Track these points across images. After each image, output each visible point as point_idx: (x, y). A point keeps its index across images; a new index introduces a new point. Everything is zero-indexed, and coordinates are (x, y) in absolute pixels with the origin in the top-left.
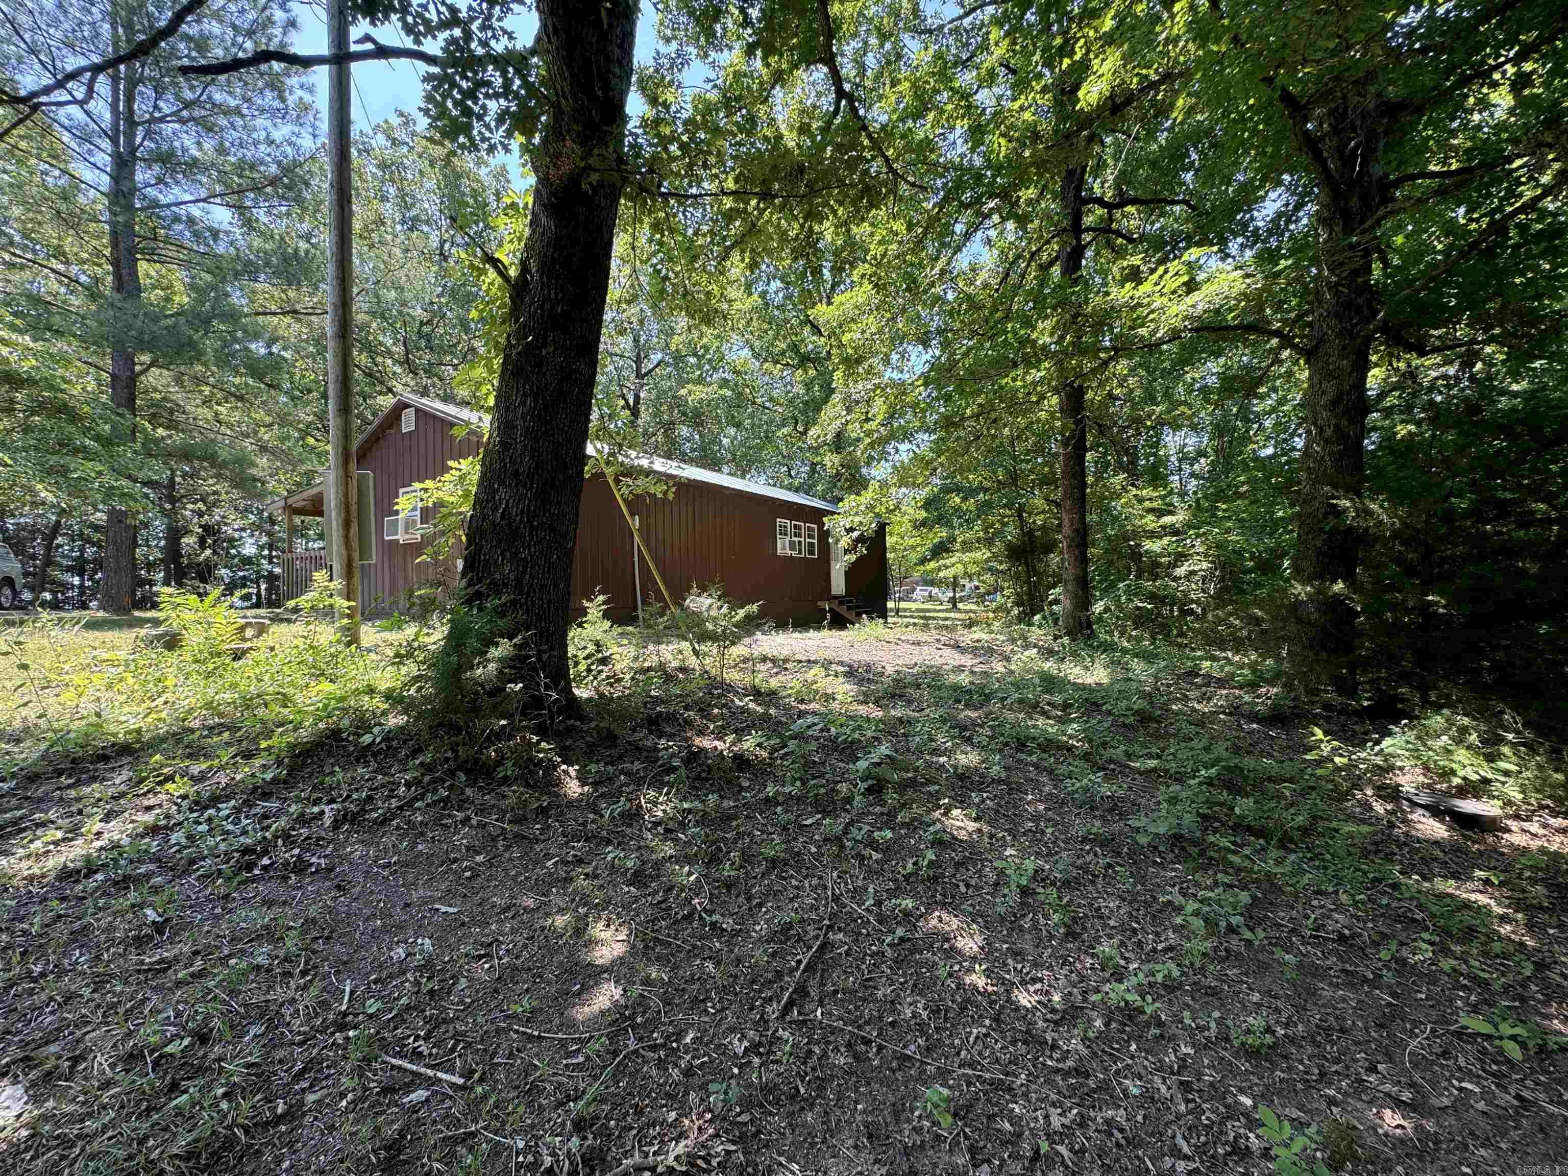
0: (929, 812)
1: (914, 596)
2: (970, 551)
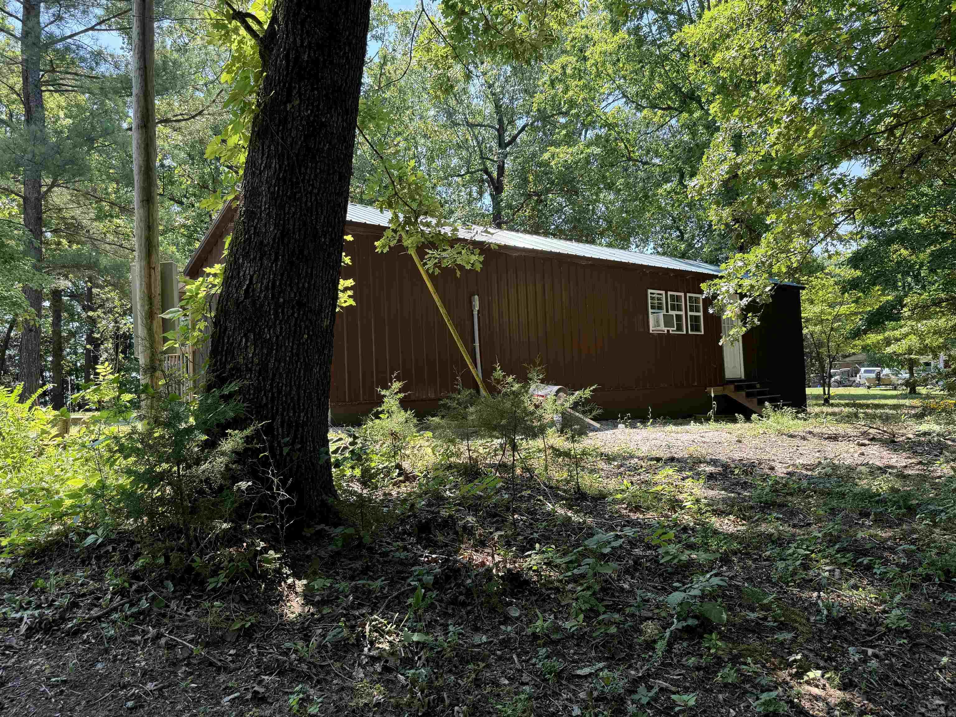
0: (772, 671)
1: (858, 379)
2: (929, 318)
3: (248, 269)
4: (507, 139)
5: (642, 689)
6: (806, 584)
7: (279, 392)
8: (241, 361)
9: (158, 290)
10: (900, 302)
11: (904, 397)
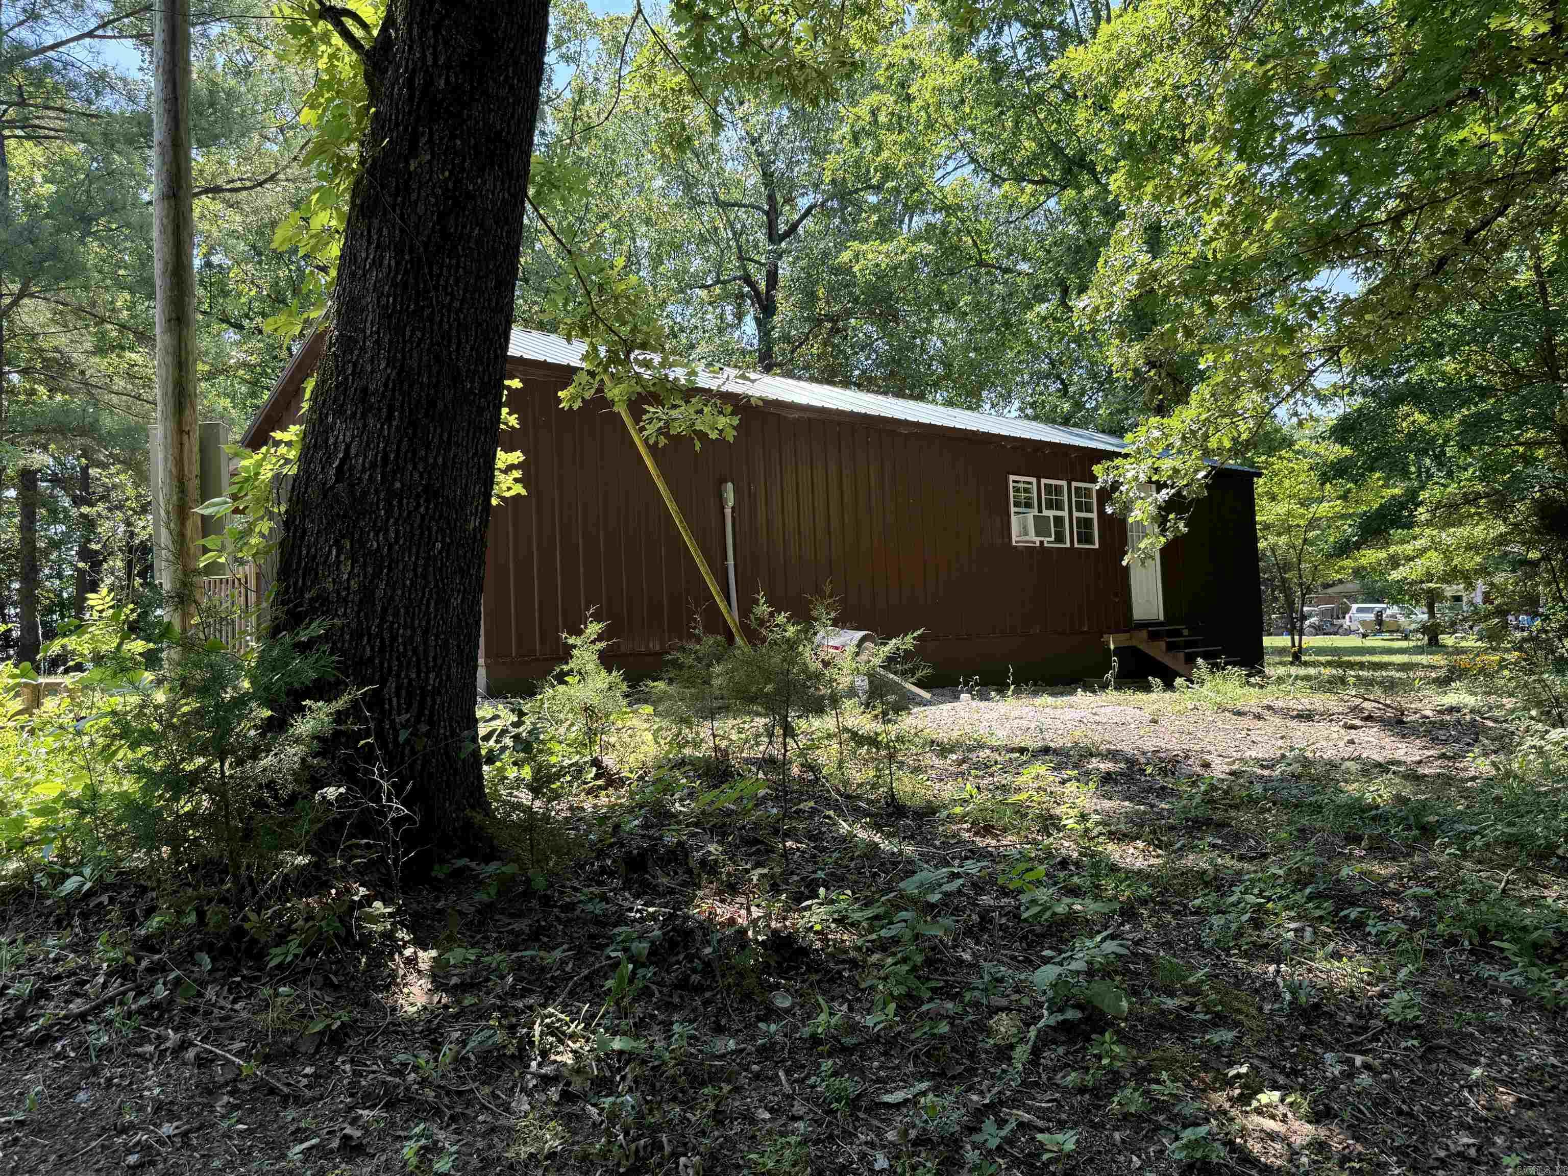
3: (342, 432)
4: (782, 228)
5: (989, 1125)
6: (1258, 951)
7: (394, 638)
8: (330, 586)
9: (196, 469)
10: (1412, 498)
11: (1419, 650)
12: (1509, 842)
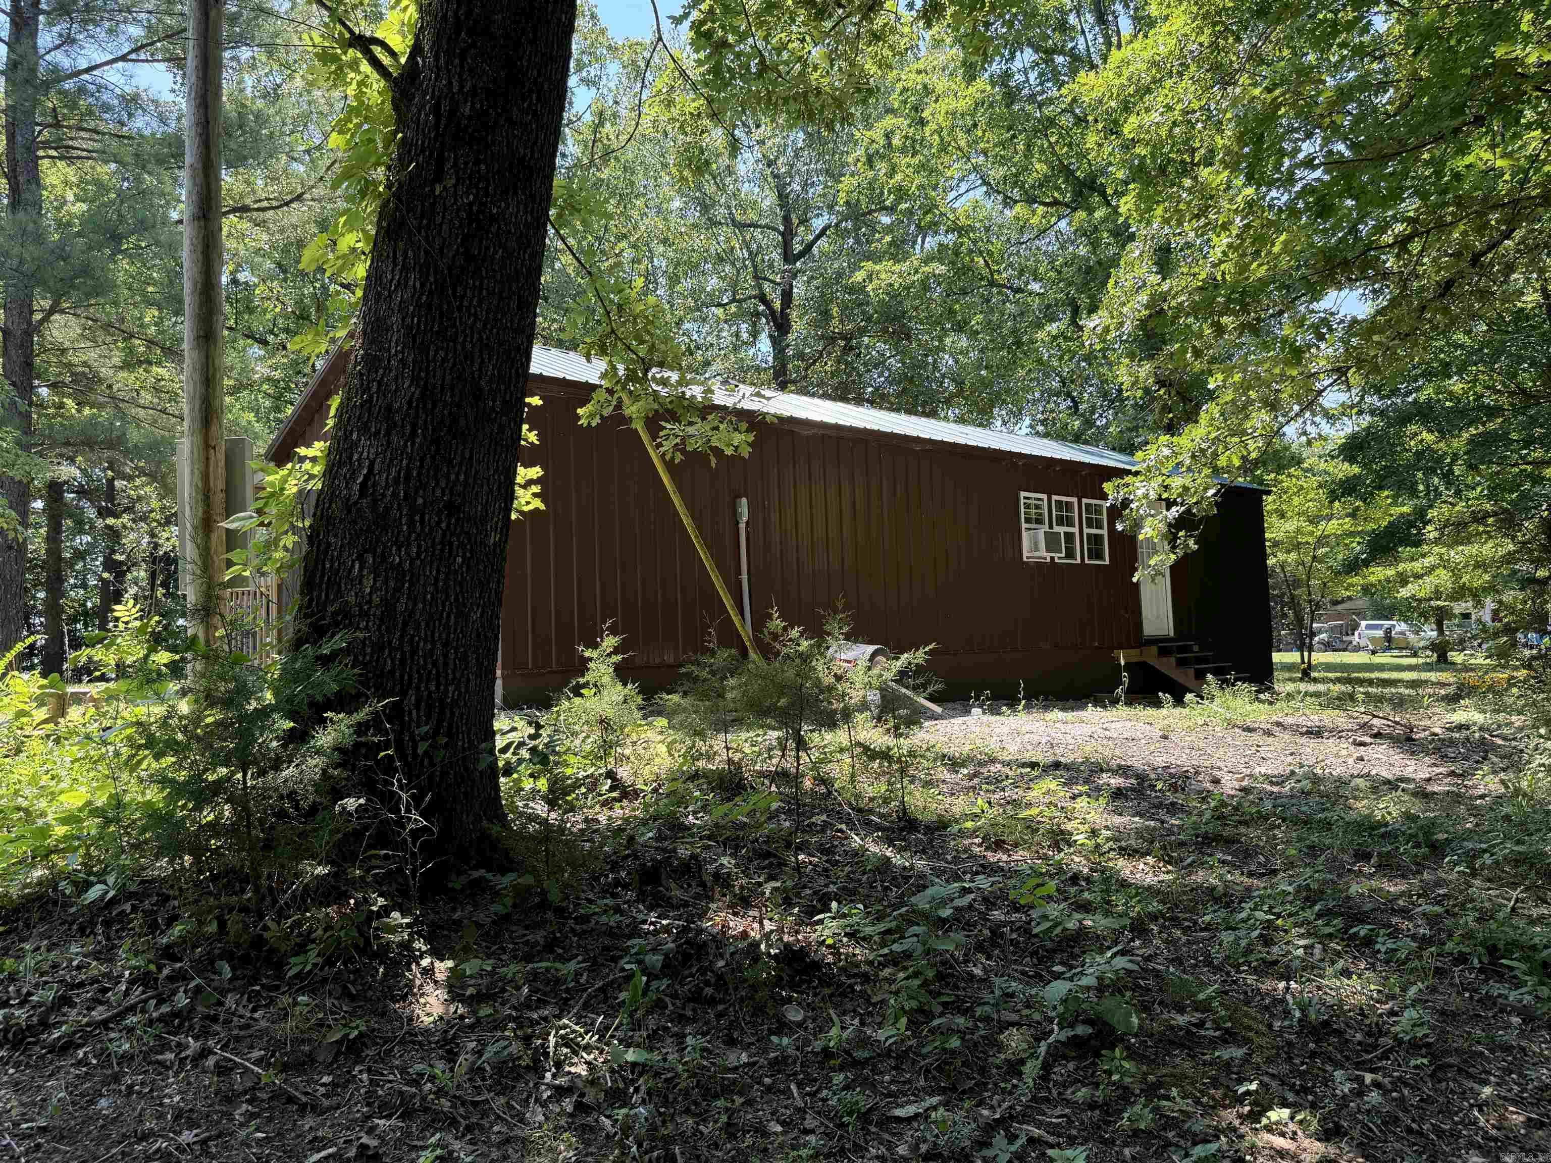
0: (1211, 1109)
1: (1355, 639)
2: (1468, 541)
3: (366, 449)
4: (797, 248)
5: (999, 1139)
6: (1268, 968)
7: (414, 652)
8: (352, 599)
9: (221, 484)
10: (1420, 516)
11: (1428, 667)
12: (1518, 860)
